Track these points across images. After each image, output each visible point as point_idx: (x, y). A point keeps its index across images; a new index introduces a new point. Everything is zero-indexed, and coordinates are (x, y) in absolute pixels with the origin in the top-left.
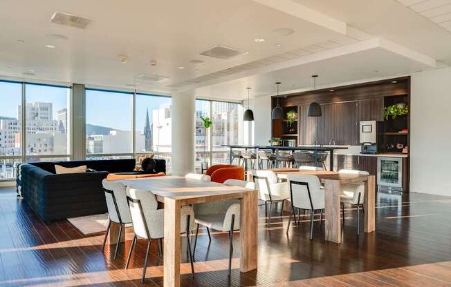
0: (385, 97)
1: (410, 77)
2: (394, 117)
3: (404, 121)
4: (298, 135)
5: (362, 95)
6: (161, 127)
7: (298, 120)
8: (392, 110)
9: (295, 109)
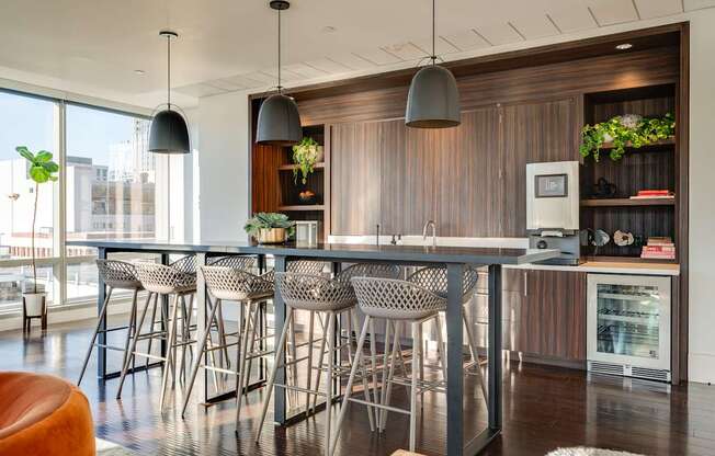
0: (588, 96)
1: (686, 25)
2: (615, 155)
3: (667, 162)
4: (325, 207)
5: (519, 91)
6: (16, 197)
7: (326, 165)
8: (607, 135)
9: (315, 134)
